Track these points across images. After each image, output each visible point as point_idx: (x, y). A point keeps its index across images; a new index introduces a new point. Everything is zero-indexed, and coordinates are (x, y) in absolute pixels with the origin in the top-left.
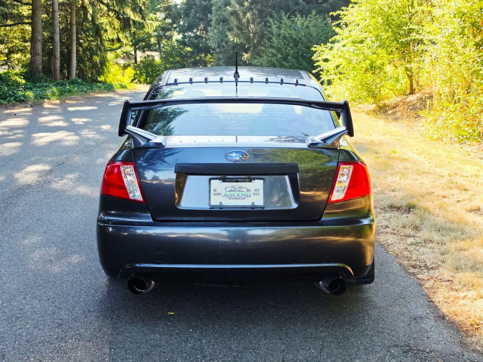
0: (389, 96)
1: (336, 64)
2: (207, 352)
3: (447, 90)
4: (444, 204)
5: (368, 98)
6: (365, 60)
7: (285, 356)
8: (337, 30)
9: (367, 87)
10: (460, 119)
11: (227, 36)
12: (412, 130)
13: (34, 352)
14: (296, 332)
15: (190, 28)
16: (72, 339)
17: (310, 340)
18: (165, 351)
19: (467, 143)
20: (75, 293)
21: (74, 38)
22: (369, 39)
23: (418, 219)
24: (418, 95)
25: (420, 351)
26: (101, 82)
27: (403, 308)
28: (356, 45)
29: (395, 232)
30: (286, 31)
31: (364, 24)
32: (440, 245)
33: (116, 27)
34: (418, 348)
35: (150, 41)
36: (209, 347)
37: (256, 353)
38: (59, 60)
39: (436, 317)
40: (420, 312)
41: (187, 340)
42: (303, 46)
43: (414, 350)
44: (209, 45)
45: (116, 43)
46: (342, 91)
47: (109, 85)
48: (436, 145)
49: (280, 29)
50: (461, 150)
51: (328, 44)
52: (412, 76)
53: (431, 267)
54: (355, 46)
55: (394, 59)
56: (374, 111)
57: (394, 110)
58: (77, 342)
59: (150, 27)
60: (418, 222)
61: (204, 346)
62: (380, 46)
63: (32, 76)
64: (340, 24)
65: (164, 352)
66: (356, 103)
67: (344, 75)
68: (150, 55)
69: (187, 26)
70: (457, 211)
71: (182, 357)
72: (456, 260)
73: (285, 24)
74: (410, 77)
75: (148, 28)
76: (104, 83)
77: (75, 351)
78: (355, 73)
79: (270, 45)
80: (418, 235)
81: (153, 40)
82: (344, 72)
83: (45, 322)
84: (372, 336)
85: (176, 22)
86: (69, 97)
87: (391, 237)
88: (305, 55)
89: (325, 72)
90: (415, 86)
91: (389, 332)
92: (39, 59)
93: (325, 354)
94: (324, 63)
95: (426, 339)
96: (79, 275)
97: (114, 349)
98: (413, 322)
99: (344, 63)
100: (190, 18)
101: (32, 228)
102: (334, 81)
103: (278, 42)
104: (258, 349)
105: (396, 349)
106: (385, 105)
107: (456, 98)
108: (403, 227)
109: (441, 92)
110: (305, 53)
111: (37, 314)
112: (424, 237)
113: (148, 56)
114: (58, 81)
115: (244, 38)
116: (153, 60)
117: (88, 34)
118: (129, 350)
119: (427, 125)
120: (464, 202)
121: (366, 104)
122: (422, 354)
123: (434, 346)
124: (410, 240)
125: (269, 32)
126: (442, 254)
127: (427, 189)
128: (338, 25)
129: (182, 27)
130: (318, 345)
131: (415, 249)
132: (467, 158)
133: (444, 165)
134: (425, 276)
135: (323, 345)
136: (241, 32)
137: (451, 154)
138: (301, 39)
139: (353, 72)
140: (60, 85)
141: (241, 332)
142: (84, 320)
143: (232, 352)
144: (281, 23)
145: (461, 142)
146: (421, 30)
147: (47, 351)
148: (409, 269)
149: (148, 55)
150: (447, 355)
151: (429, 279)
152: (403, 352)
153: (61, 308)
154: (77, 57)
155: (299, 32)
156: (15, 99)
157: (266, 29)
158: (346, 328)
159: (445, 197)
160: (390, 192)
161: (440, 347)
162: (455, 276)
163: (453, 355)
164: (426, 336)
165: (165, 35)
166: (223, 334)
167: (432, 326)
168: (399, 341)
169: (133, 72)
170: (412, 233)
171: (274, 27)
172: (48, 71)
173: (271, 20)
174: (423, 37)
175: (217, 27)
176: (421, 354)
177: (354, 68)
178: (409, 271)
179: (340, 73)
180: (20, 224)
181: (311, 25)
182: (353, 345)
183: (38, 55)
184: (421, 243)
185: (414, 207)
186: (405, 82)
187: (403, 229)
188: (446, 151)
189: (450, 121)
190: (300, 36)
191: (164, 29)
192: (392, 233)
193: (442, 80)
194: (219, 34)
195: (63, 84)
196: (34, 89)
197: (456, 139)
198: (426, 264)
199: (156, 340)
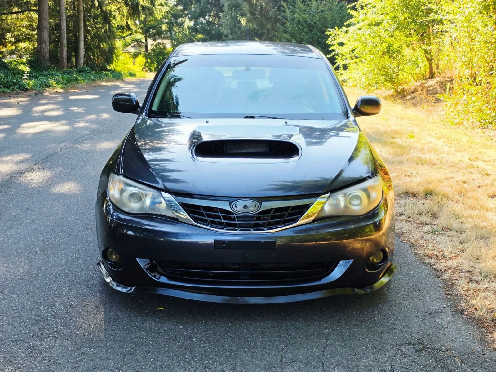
0: (407, 80)
1: (351, 48)
2: (198, 352)
3: (467, 72)
4: (464, 190)
5: (386, 83)
6: (382, 43)
7: (283, 355)
8: (353, 13)
9: (384, 71)
10: (482, 102)
11: (239, 22)
12: (432, 115)
13: (5, 352)
14: (298, 329)
15: (202, 14)
16: (49, 337)
17: (313, 337)
18: (150, 350)
19: (490, 128)
20: (58, 286)
21: (82, 25)
22: (385, 21)
23: (436, 205)
24: (438, 79)
25: (435, 349)
26: (110, 70)
27: (418, 301)
28: (372, 27)
29: (411, 219)
30: (300, 15)
31: (380, 6)
32: (459, 233)
33: (125, 14)
34: (432, 346)
35: (161, 28)
36: (200, 346)
37: (252, 352)
38: (66, 48)
39: (454, 311)
40: (436, 306)
41: (176, 338)
42: (318, 30)
43: (428, 348)
44: (222, 31)
45: (126, 30)
46: (358, 76)
47: (118, 73)
48: (456, 130)
49: (294, 13)
50: (483, 134)
51: (343, 27)
52: (432, 59)
53: (449, 257)
54: (372, 29)
55: (413, 42)
56: (392, 96)
57: (413, 95)
58: (54, 341)
59: (159, 13)
60: (435, 209)
61: (194, 344)
62: (397, 29)
63: (39, 65)
64: (355, 6)
65: (149, 352)
66: (373, 88)
67: (360, 59)
68: (162, 42)
69: (199, 12)
70: (478, 197)
71: (169, 357)
72: (476, 250)
73: (299, 8)
74: (430, 60)
75: (157, 14)
76: (112, 71)
77: (51, 351)
78: (372, 57)
79: (284, 30)
80: (435, 223)
81: (164, 27)
82: (360, 56)
83: (21, 319)
84: (381, 333)
85: (188, 8)
86: (76, 85)
87: (406, 225)
88: (320, 40)
89: (340, 56)
90: (435, 70)
91: (401, 328)
92: (46, 47)
93: (329, 353)
94: (339, 47)
95: (442, 336)
96: (65, 267)
97: (94, 348)
98: (428, 317)
99: (360, 46)
100: (202, 4)
101: (20, 218)
102: (350, 65)
103: (292, 27)
104: (254, 348)
105: (408, 347)
106: (403, 90)
107: (477, 80)
108: (420, 214)
109: (461, 74)
110: (320, 37)
111: (14, 309)
112: (442, 225)
113: (159, 44)
114: (65, 70)
115: (258, 24)
116: (165, 48)
117: (96, 21)
118: (110, 349)
119: (447, 109)
120: (486, 188)
121: (383, 89)
122: (437, 352)
123: (451, 344)
124: (426, 228)
125: (282, 16)
126: (461, 243)
127: (445, 174)
128: (354, 8)
129: (194, 13)
130: (321, 343)
131: (431, 237)
132: (489, 143)
133: (465, 150)
134: (442, 267)
135: (326, 343)
136: (254, 17)
137: (472, 138)
138: (315, 23)
139: (370, 56)
140: (67, 73)
141: (236, 329)
142: (64, 316)
143: (224, 351)
144: (295, 7)
145: (483, 127)
146: (440, 10)
147: (20, 351)
148: (424, 259)
149: (159, 42)
150: (465, 354)
151: (446, 270)
152: (416, 351)
153: (40, 303)
154: (84, 44)
155: (313, 16)
156: (19, 88)
157: (280, 14)
158: (353, 324)
159: (465, 182)
160: (405, 178)
161: (457, 345)
162: (475, 266)
163: (472, 354)
164: (442, 332)
165: (176, 22)
166: (216, 331)
167: (449, 322)
168: (412, 339)
169: (144, 60)
170: (429, 220)
171: (287, 11)
172: (55, 60)
173: (285, 4)
174: (442, 17)
175: (230, 12)
176: (435, 353)
177: (370, 51)
178: (426, 261)
179: (357, 58)
180: (7, 213)
181: (326, 9)
182: (360, 343)
183: (45, 43)
184: (438, 231)
185: (431, 193)
186: (424, 65)
187: (419, 216)
188: (467, 136)
189: (471, 105)
190: (315, 21)
191: (176, 16)
192: (406, 221)
193: (462, 62)
194: (231, 20)
195: (70, 73)
196: (40, 78)
197: (478, 124)
198: (443, 254)
199: (141, 338)
